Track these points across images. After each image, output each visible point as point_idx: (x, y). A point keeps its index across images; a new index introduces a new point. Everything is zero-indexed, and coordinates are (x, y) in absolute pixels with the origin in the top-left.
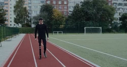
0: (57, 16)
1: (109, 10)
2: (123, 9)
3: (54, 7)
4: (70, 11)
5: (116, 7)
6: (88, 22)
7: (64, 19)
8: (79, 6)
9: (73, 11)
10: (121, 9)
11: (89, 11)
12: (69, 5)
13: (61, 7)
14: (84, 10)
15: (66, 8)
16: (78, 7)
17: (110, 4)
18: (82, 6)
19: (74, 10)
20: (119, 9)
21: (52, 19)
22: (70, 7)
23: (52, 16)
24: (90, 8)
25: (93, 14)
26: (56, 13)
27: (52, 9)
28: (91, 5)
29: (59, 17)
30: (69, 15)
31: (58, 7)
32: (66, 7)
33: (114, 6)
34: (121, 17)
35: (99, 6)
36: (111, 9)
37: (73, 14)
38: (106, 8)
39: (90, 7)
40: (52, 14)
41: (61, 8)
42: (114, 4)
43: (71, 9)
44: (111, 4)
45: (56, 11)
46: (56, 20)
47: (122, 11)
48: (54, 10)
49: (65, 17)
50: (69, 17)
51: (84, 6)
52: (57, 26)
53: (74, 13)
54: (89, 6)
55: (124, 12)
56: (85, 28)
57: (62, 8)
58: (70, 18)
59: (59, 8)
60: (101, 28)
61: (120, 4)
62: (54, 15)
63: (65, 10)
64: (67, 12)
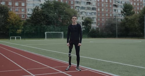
0: (14, 19)
1: (72, 13)
2: (85, 13)
3: (10, 9)
4: (28, 14)
5: (79, 10)
6: (49, 26)
7: (22, 22)
8: (39, 9)
9: (31, 14)
10: (83, 13)
11: (50, 15)
12: (27, 8)
13: (17, 9)
14: (44, 13)
15: (24, 11)
16: (37, 10)
17: (72, 8)
18: (42, 8)
19: (33, 13)
20: (82, 13)
21: (7, 23)
22: (28, 10)
23: (8, 20)
24: (51, 12)
25: (54, 17)
26: (12, 16)
27: (7, 12)
28: (52, 8)
29: (16, 20)
30: (28, 18)
31: (15, 9)
32: (24, 9)
33: (76, 10)
34: (83, 21)
35: (61, 9)
36: (73, 13)
37: (32, 18)
38: (68, 12)
39: (51, 10)
40: (8, 17)
41: (17, 11)
42: (77, 7)
43: (30, 12)
44: (74, 8)
45: (12, 14)
46: (13, 24)
47: (85, 15)
48: (9, 12)
49: (23, 20)
50: (28, 20)
51: (44, 9)
52: (14, 31)
53: (34, 17)
54: (49, 9)
55: (87, 17)
56: (46, 33)
57: (19, 10)
58: (29, 22)
59: (16, 11)
60: (62, 33)
61: (83, 8)
62: (10, 18)
63: (23, 13)
64: (25, 15)
